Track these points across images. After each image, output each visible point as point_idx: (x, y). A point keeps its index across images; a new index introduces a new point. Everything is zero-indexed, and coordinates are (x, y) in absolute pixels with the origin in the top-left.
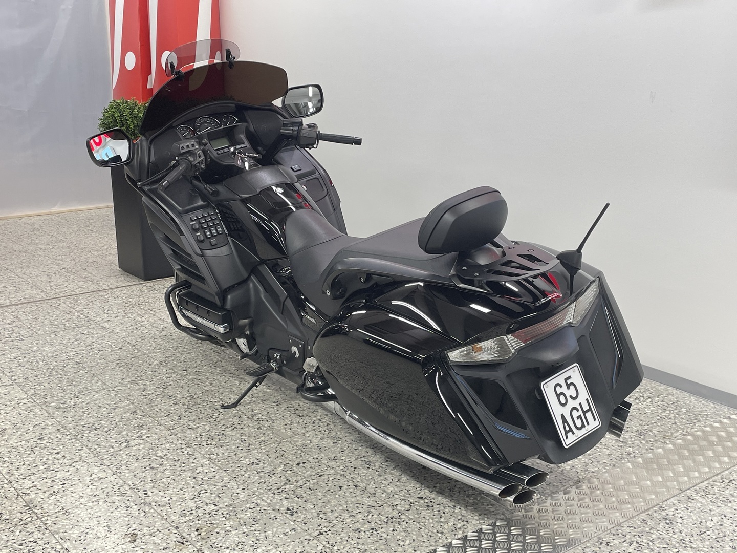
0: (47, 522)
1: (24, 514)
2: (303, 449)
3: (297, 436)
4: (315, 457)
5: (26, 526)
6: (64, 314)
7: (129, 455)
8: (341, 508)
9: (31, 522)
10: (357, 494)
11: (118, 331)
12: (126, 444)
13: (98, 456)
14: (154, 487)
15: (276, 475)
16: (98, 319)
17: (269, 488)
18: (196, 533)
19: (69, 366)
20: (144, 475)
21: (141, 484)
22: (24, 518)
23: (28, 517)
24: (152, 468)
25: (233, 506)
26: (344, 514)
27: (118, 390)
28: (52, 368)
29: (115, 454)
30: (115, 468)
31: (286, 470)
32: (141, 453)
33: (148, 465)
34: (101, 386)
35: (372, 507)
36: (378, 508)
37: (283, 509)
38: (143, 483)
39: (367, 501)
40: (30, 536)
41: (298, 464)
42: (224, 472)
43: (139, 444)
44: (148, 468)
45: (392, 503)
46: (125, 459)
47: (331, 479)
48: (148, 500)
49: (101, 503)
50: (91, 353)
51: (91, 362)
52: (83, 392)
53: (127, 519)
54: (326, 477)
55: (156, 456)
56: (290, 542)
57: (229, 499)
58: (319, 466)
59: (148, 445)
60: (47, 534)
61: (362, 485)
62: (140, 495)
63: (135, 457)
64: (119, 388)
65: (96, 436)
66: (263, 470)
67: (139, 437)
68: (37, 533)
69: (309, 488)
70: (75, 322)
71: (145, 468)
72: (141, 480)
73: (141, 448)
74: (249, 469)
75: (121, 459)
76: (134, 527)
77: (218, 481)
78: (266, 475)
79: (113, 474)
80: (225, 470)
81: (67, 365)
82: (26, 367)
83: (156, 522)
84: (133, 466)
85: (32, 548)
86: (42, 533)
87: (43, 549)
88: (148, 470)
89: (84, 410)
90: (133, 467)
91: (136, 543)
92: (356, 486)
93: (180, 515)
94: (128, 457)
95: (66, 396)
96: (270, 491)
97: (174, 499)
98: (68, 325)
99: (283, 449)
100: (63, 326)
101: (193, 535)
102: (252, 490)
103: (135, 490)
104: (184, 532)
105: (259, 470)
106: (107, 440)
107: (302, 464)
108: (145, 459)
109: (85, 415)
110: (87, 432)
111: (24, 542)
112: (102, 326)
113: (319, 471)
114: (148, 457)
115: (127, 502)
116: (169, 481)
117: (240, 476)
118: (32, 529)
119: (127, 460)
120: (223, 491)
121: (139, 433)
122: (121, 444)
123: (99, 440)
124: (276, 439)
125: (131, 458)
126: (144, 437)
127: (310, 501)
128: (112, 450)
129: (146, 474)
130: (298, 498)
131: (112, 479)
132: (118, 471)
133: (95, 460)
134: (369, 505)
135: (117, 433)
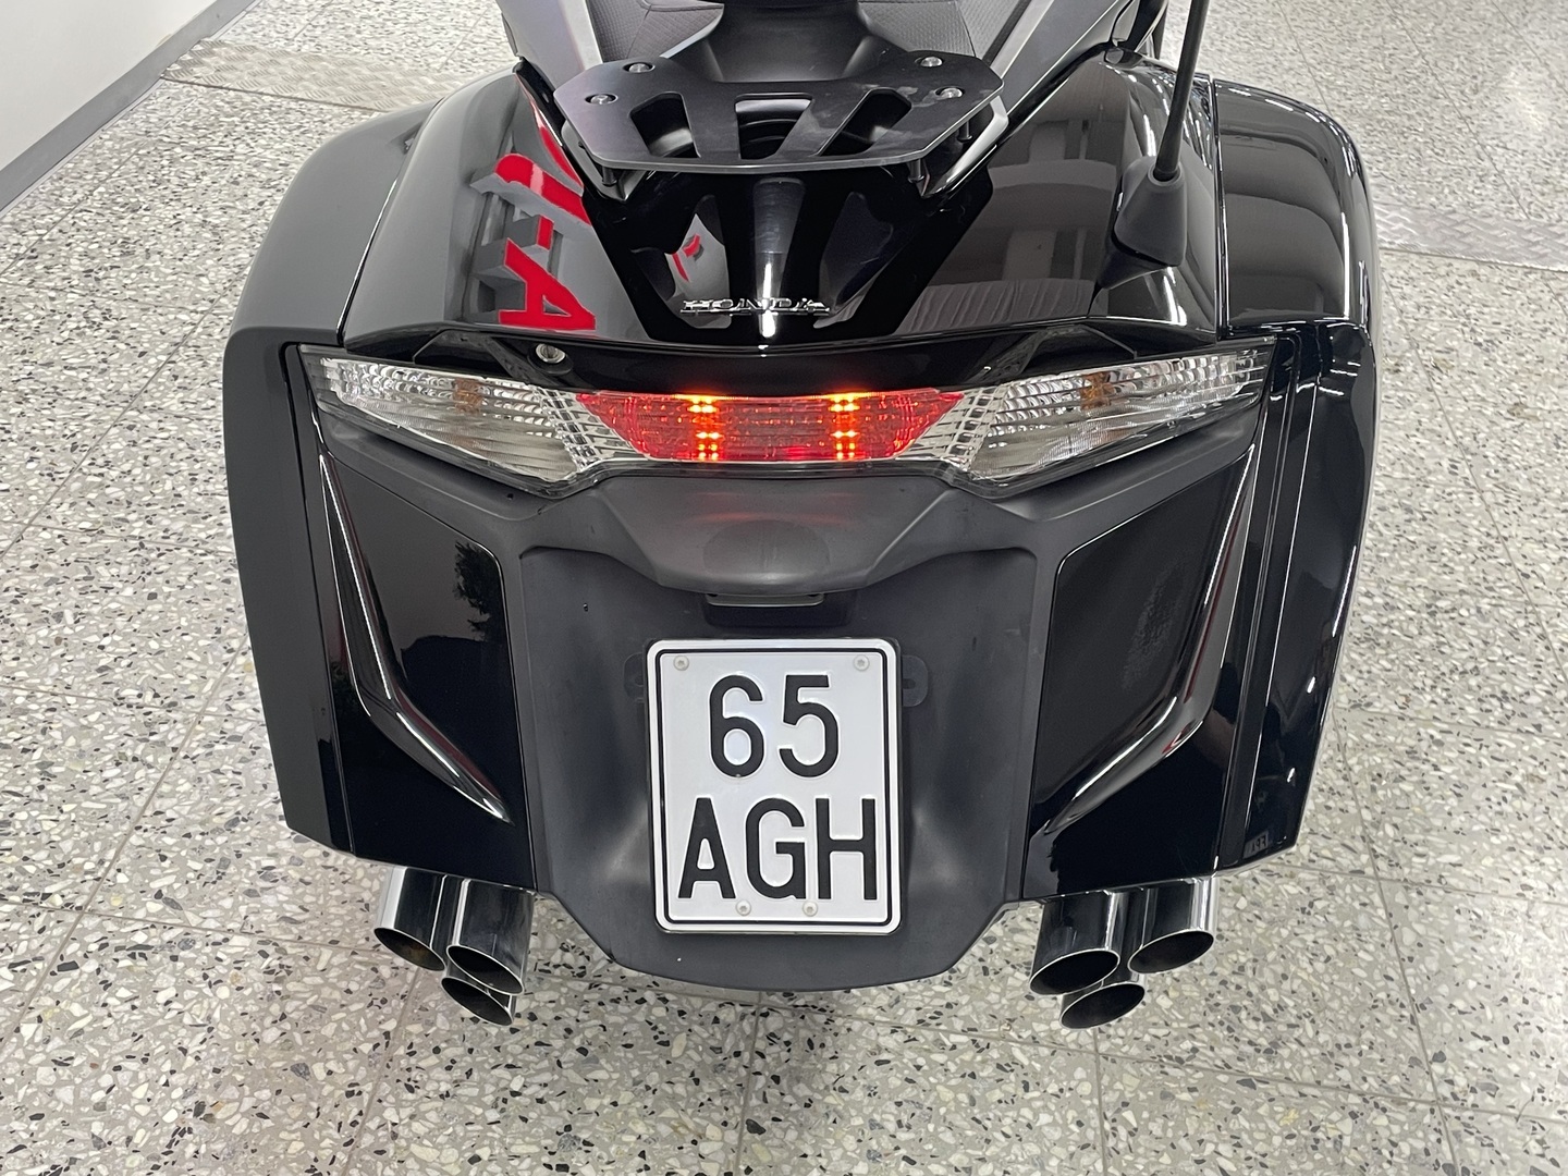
7: (1447, 570)
12: (1440, 604)
13: (1527, 603)
14: (1430, 473)
18: (1402, 369)
20: (1436, 506)
21: (1454, 489)
24: (1409, 510)
27: (1359, 845)
29: (1482, 589)
30: (1498, 552)
32: (1412, 561)
33: (1414, 524)
34: (1412, 914)
38: (1448, 490)
43: (1404, 585)
44: (1419, 516)
46: (1462, 563)
48: (1457, 455)
49: (1558, 491)
53: (1515, 441)
55: (1381, 534)
59: (1383, 573)
62: (1467, 471)
63: (1434, 557)
64: (1346, 860)
65: (1512, 669)
67: (1393, 608)
71: (1424, 519)
72: (1448, 498)
73: (1407, 573)
75: (1472, 568)
76: (1508, 424)
79: (1506, 539)
83: (1462, 414)
84: (1451, 537)
88: (1421, 512)
89: (1517, 803)
90: (1452, 533)
91: (1517, 400)
93: (1411, 405)
94: (1451, 565)
97: (1402, 434)
101: (1409, 369)
103: (1472, 483)
104: (1422, 380)
106: (1486, 643)
108: (1412, 538)
109: (1517, 778)
110: (1533, 700)
114: (1402, 540)
115: (1501, 469)
116: (1389, 469)
119: (1456, 558)
121: (1384, 620)
122: (1454, 609)
123: (1508, 653)
125: (1444, 560)
126: (1379, 600)
128: (1485, 605)
129: (1431, 506)
131: (1513, 530)
132: (1492, 542)
133: (1538, 597)
135: (1445, 649)
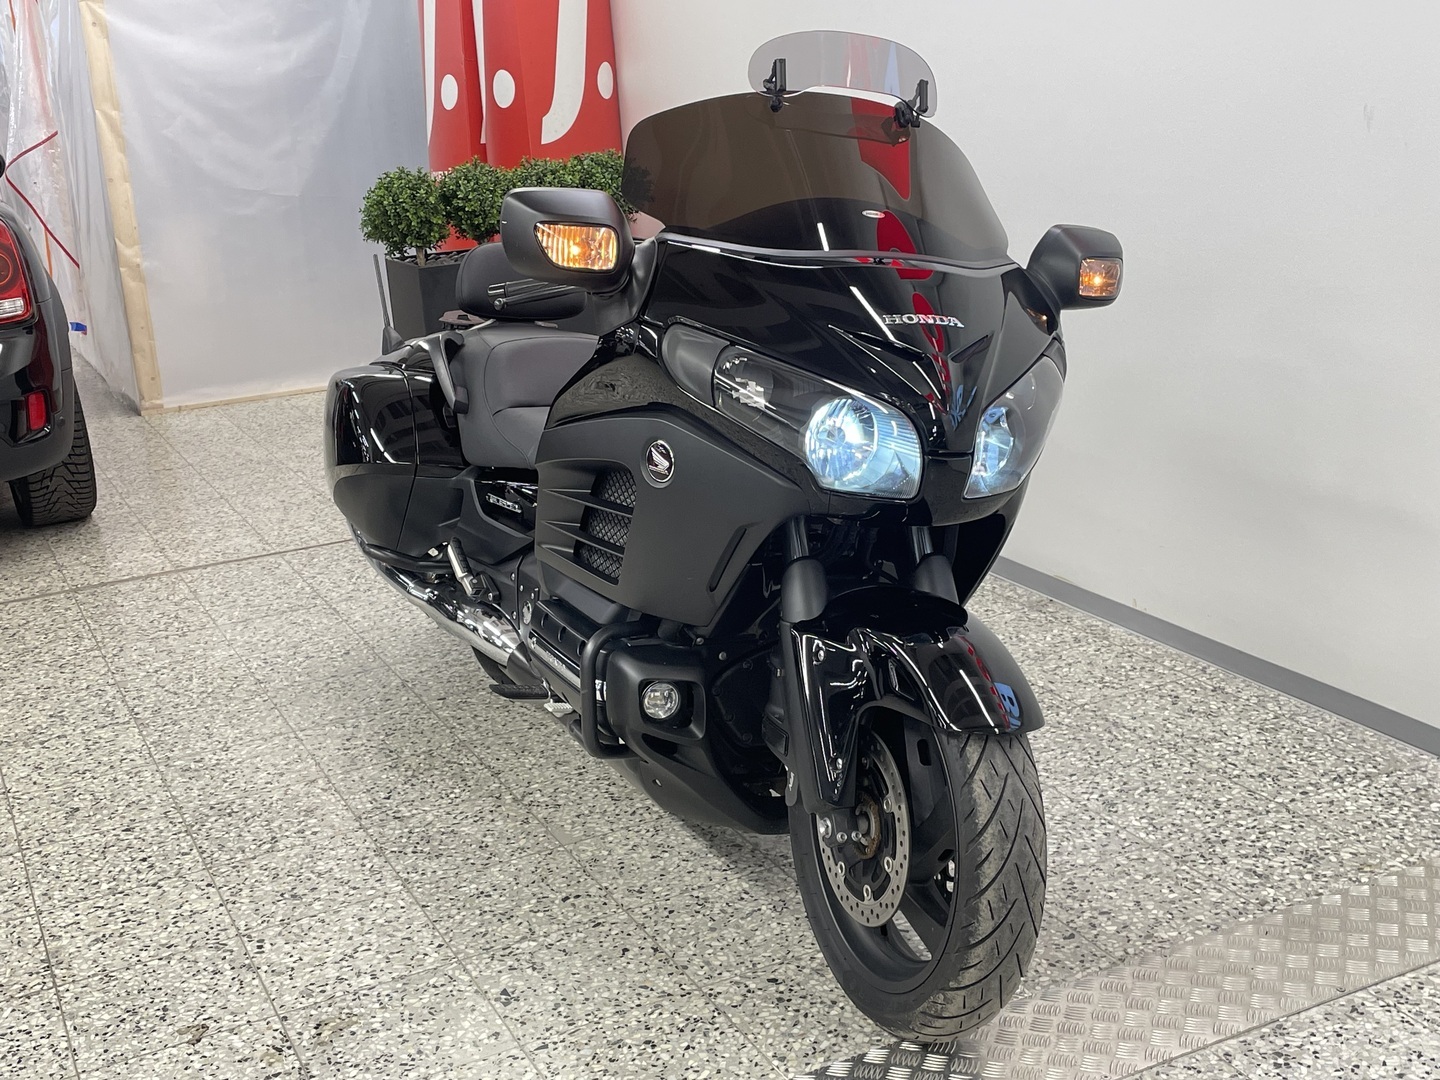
0: (66, 994)
1: (35, 976)
2: (588, 867)
3: (588, 841)
4: (604, 885)
5: (27, 1000)
6: (279, 583)
7: (265, 867)
8: (606, 995)
9: (38, 993)
10: (651, 967)
11: (357, 618)
12: (270, 845)
13: (211, 868)
14: (280, 934)
15: (513, 919)
16: (334, 594)
17: (488, 946)
18: (314, 1032)
19: (241, 687)
20: (274, 909)
21: (261, 928)
22: (31, 985)
23: (39, 984)
24: (294, 896)
25: (404, 981)
26: (606, 1008)
27: (303, 738)
28: (210, 690)
29: (240, 865)
30: (228, 893)
31: (536, 910)
32: (289, 864)
33: (290, 888)
34: (278, 727)
35: (669, 995)
36: (679, 997)
37: (495, 991)
38: (265, 924)
39: (663, 983)
40: (25, 1020)
41: (565, 899)
42: (419, 909)
43: (293, 846)
44: (286, 896)
45: (711, 990)
46: (254, 876)
47: (613, 933)
48: (259, 960)
49: (172, 963)
50: (291, 662)
51: (282, 681)
52: (241, 739)
53: (204, 996)
54: (606, 928)
55: (312, 872)
56: (477, 1061)
57: (405, 965)
58: (605, 904)
59: (308, 849)
60: (54, 1019)
61: (669, 948)
62: (249, 948)
63: (274, 872)
64: (309, 732)
65: (225, 829)
66: (493, 909)
67: (298, 832)
68: (39, 1014)
69: (564, 951)
70: (290, 601)
71: (282, 895)
72: (264, 918)
73: (292, 855)
74: (468, 906)
75: (247, 875)
76: (210, 1012)
77: (400, 927)
78: (495, 920)
79: (221, 905)
80: (423, 906)
81: (238, 686)
82: (166, 688)
83: (252, 1005)
84: (262, 890)
85: (18, 1043)
86: (46, 1015)
87: (34, 1048)
88: (285, 899)
89: (227, 775)
90: (261, 893)
91: (197, 1047)
92: (656, 950)
93: (301, 993)
94: (262, 872)
95: (209, 747)
96: (487, 953)
97: (306, 959)
98: (275, 606)
99: (551, 866)
100: (266, 608)
101: (306, 1035)
102: (454, 949)
103: (245, 939)
104: (293, 1028)
105: (487, 909)
106: (240, 836)
107: (572, 900)
108: (290, 878)
109: (226, 785)
110: (213, 819)
111: (9, 1031)
112: (334, 609)
113: (599, 914)
114: (297, 874)
115: (220, 962)
116: (313, 923)
117: (446, 918)
118: (33, 1007)
119: (258, 877)
120: (402, 948)
121: (303, 824)
122: (260, 846)
123: (227, 836)
124: (546, 845)
125: (267, 873)
126: (308, 833)
127: (553, 977)
128: (240, 856)
129: (278, 907)
130: (534, 969)
131: (215, 913)
132: (232, 899)
133: (202, 876)
134: (664, 992)
135: (264, 823)
